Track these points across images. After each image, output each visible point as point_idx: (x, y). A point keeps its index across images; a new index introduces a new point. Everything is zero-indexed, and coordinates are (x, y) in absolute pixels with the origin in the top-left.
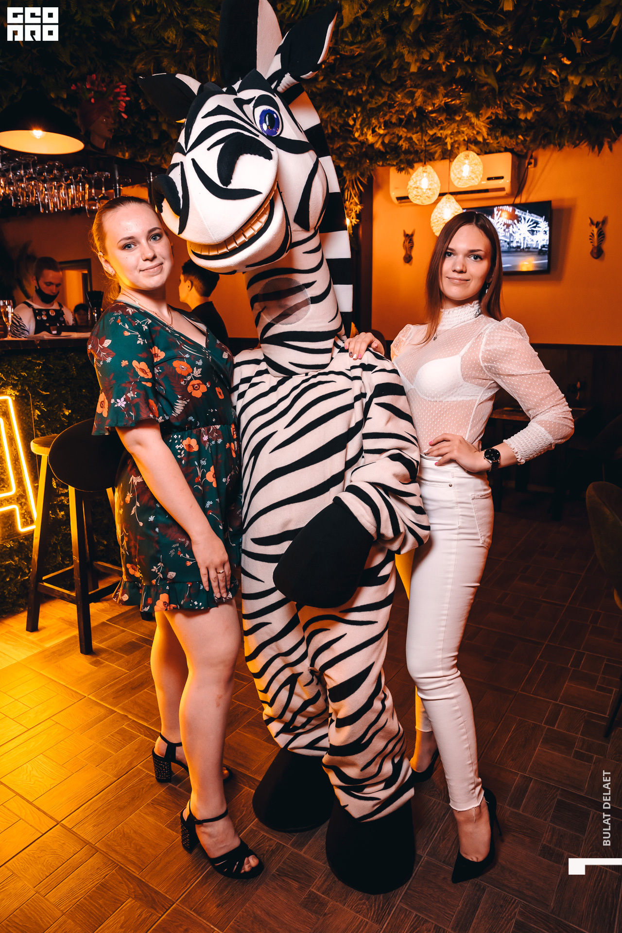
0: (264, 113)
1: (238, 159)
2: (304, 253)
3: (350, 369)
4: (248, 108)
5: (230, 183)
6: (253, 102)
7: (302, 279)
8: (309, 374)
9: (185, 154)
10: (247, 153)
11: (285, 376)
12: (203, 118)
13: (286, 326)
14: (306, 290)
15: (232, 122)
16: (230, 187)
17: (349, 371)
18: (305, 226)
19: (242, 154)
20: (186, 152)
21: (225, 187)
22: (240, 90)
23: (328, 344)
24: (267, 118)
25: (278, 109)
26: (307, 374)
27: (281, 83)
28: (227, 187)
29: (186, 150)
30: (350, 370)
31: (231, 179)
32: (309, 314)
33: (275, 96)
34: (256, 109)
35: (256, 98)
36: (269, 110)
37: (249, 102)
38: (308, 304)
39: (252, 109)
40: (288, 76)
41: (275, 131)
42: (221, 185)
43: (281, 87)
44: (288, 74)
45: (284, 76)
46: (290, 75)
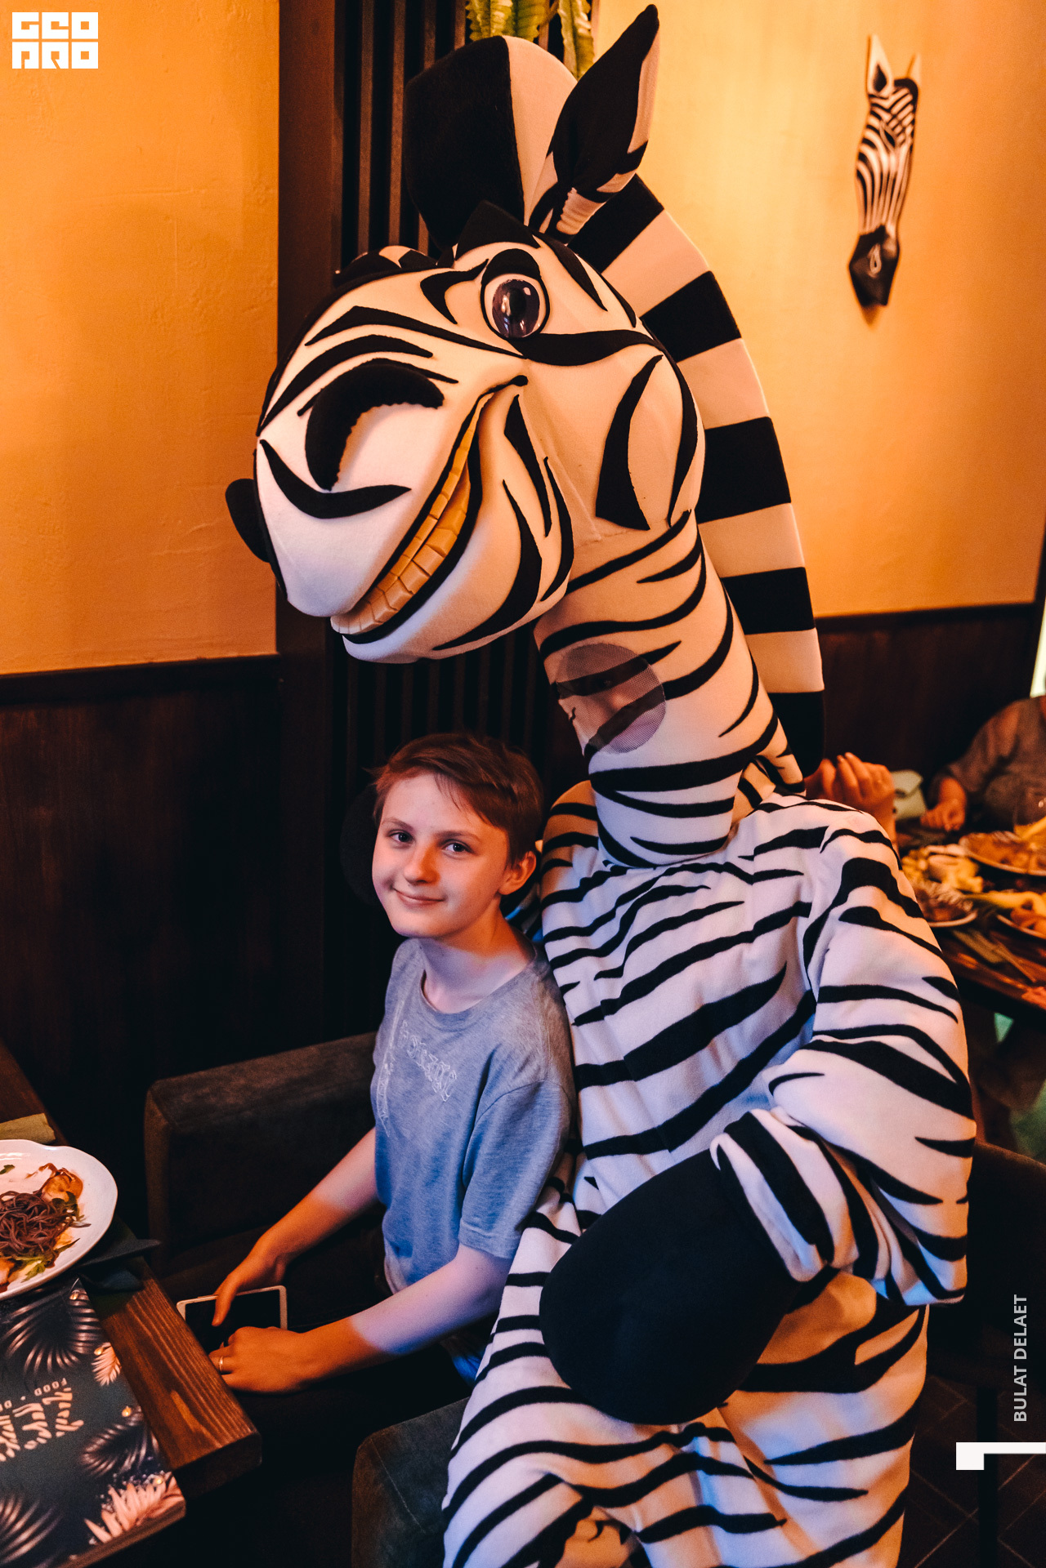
0: (505, 288)
1: (354, 423)
2: (640, 582)
3: (751, 853)
5: (335, 479)
6: (483, 272)
7: (638, 643)
9: (259, 432)
10: (379, 405)
13: (617, 754)
14: (654, 666)
15: (373, 336)
16: (337, 489)
17: (747, 862)
18: (633, 519)
19: (366, 409)
21: (326, 491)
22: (461, 254)
23: (726, 788)
25: (539, 275)
27: (562, 212)
28: (330, 489)
29: (261, 423)
30: (751, 858)
31: (338, 471)
32: (667, 722)
33: (537, 246)
34: (487, 287)
35: (489, 262)
36: (514, 281)
37: (467, 276)
38: (663, 701)
39: (479, 287)
40: (573, 195)
41: (529, 326)
42: (317, 488)
43: (565, 222)
44: (574, 190)
45: (567, 198)
46: (578, 193)
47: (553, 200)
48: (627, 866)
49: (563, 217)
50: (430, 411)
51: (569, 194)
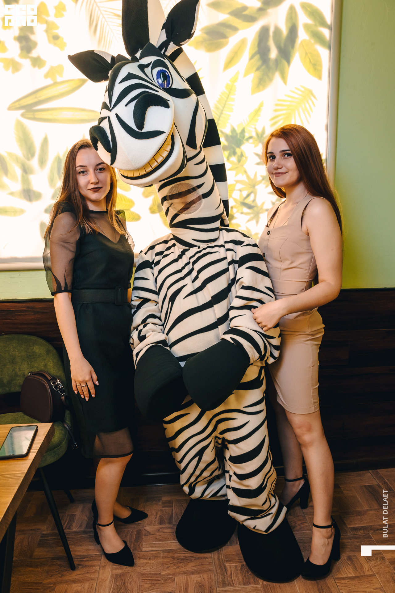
0: (159, 73)
1: (146, 110)
2: (195, 165)
4: (148, 70)
5: (143, 128)
6: (151, 65)
7: (195, 183)
8: (201, 246)
9: (110, 111)
10: (152, 106)
12: (119, 83)
13: (188, 215)
14: (199, 190)
15: (139, 83)
16: (144, 130)
18: (194, 146)
19: (149, 107)
21: (140, 131)
22: (141, 58)
24: (161, 76)
25: (168, 68)
26: (199, 247)
27: (167, 49)
29: (111, 107)
31: (144, 125)
32: (202, 205)
33: (165, 59)
34: (153, 70)
35: (152, 63)
36: (162, 70)
37: (148, 66)
38: (201, 199)
39: (151, 70)
40: (172, 44)
41: (168, 85)
42: (137, 130)
43: (168, 52)
44: (172, 43)
45: (169, 45)
46: (174, 43)
47: (165, 45)
48: (189, 248)
49: (167, 50)
50: (167, 109)
51: (170, 44)
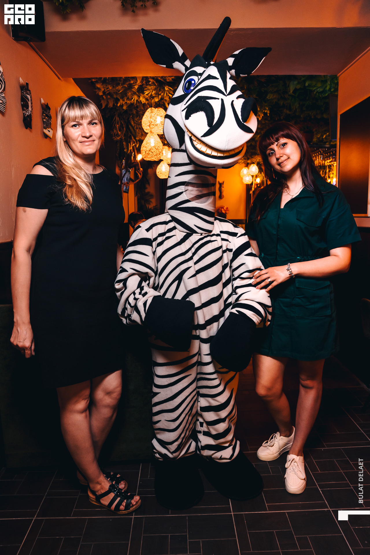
8: (203, 234)
11: (189, 232)
12: (229, 79)
13: (198, 204)
14: (213, 187)
20: (226, 95)
21: (243, 123)
26: (201, 234)
32: (211, 201)
38: (211, 195)
42: (241, 121)
48: (192, 233)
51: (232, 70)
